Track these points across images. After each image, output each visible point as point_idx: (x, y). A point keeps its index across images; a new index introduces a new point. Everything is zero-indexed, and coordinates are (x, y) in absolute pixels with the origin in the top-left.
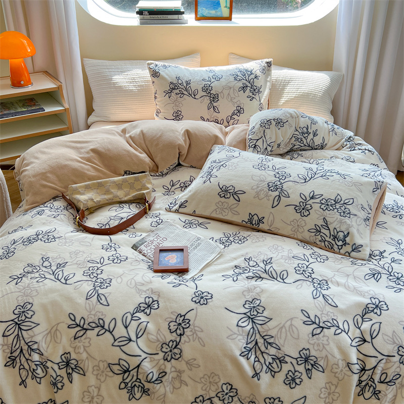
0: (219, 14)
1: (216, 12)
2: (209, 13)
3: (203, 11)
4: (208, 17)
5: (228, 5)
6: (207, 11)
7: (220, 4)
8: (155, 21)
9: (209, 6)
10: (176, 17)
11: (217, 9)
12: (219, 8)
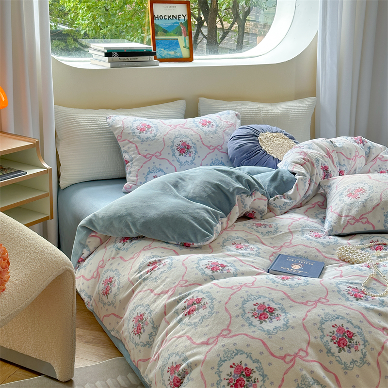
0: (178, 55)
1: (175, 53)
2: (167, 54)
3: (161, 52)
4: (167, 59)
5: (188, 45)
6: (166, 52)
7: (178, 44)
9: (167, 46)
11: (176, 49)
12: (178, 48)
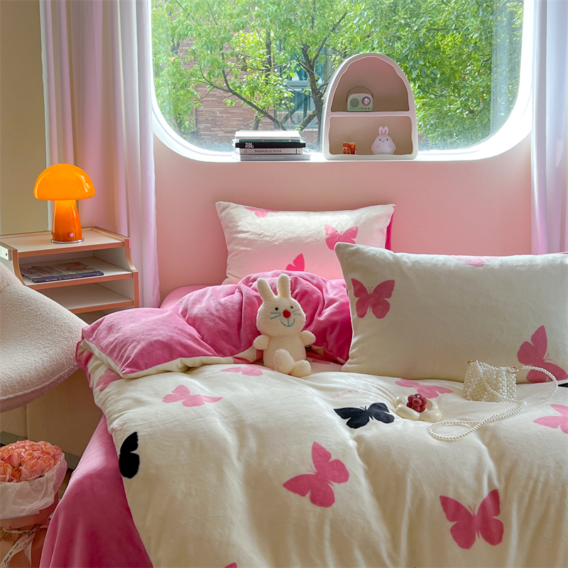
8: (263, 157)
10: (293, 150)
